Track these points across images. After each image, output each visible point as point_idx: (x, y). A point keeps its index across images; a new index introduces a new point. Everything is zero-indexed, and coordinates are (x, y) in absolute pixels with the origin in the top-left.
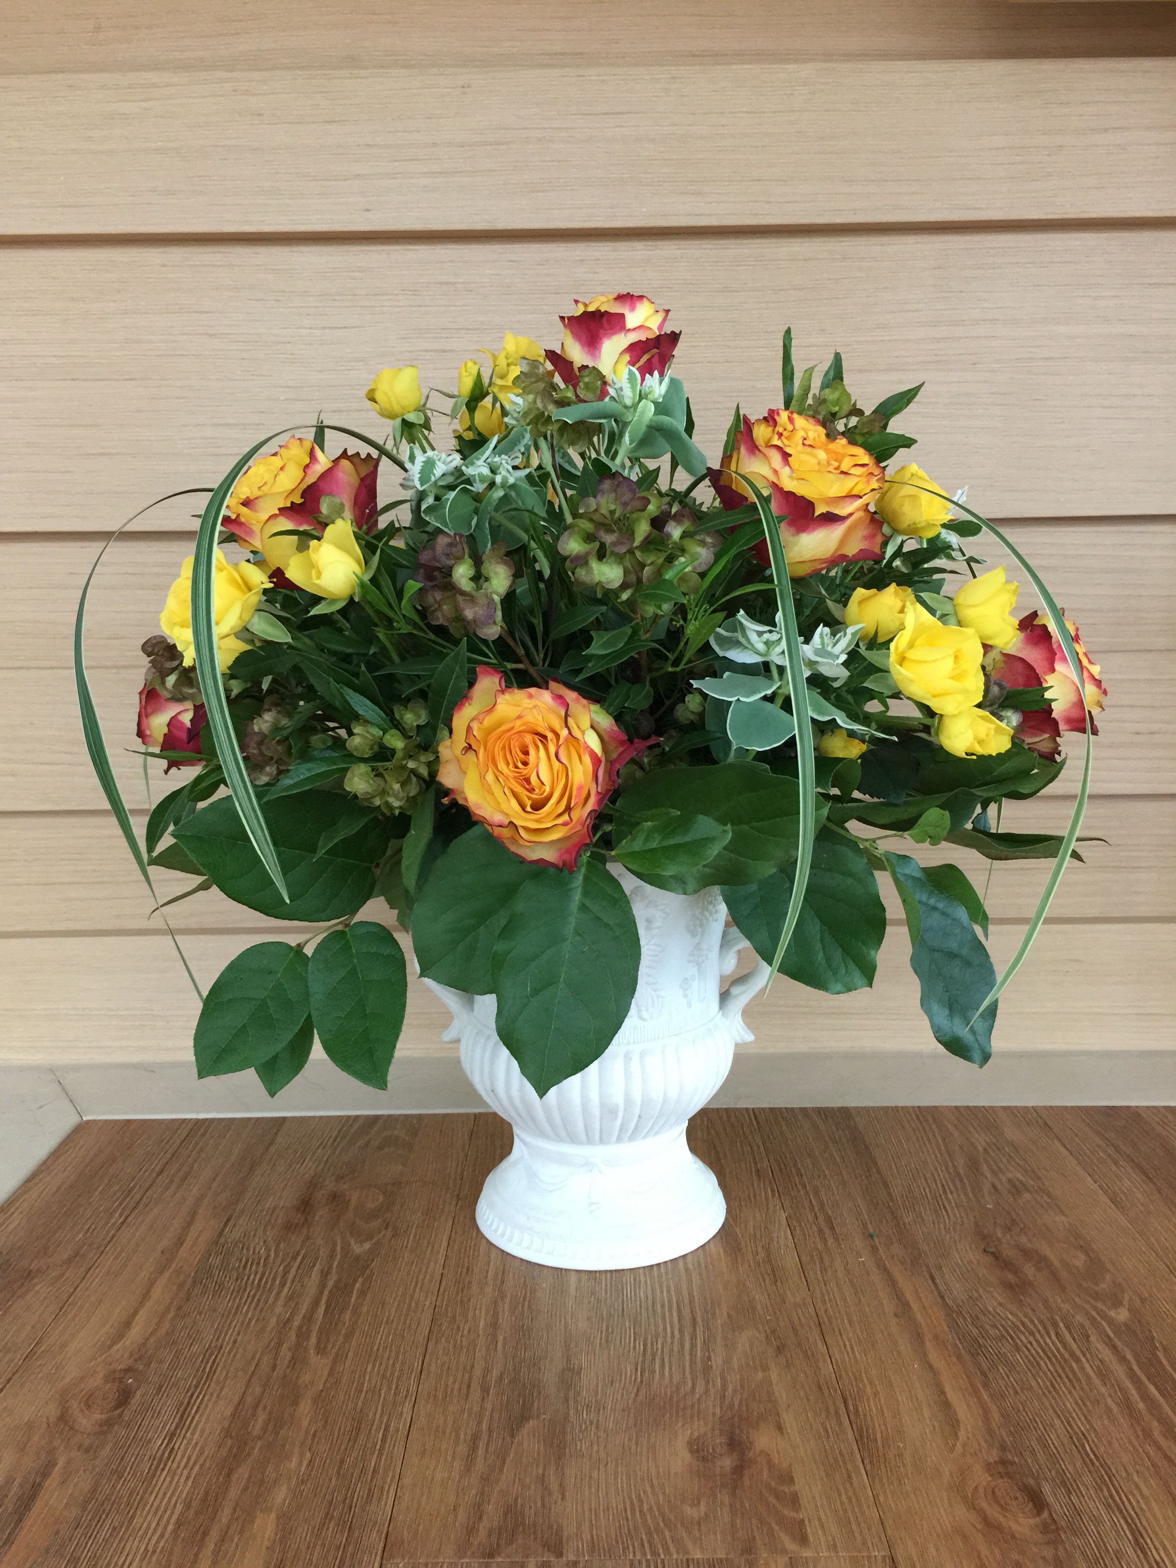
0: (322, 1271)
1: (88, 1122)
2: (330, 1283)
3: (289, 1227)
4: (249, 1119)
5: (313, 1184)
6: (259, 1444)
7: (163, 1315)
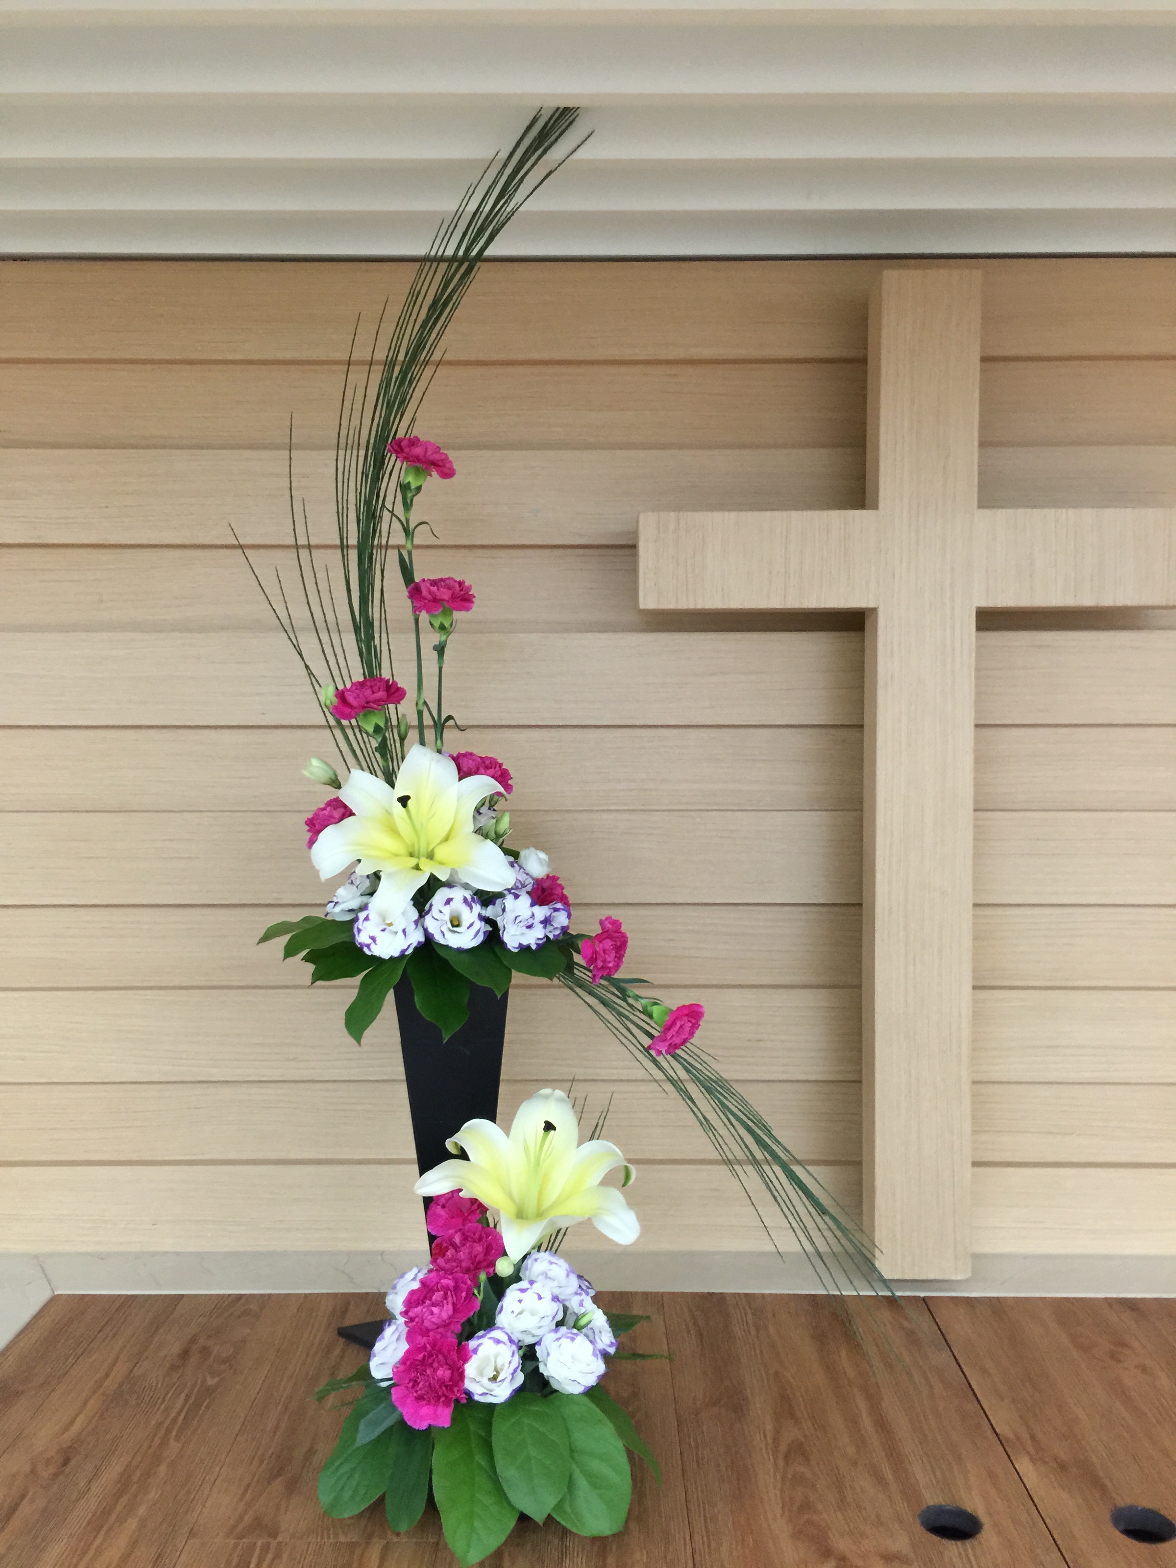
0: (187, 1395)
1: (58, 1295)
2: (190, 1402)
3: (174, 1368)
4: (161, 1295)
5: (193, 1340)
6: (136, 1485)
7: (93, 1417)
